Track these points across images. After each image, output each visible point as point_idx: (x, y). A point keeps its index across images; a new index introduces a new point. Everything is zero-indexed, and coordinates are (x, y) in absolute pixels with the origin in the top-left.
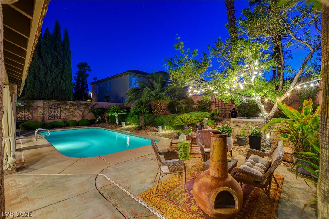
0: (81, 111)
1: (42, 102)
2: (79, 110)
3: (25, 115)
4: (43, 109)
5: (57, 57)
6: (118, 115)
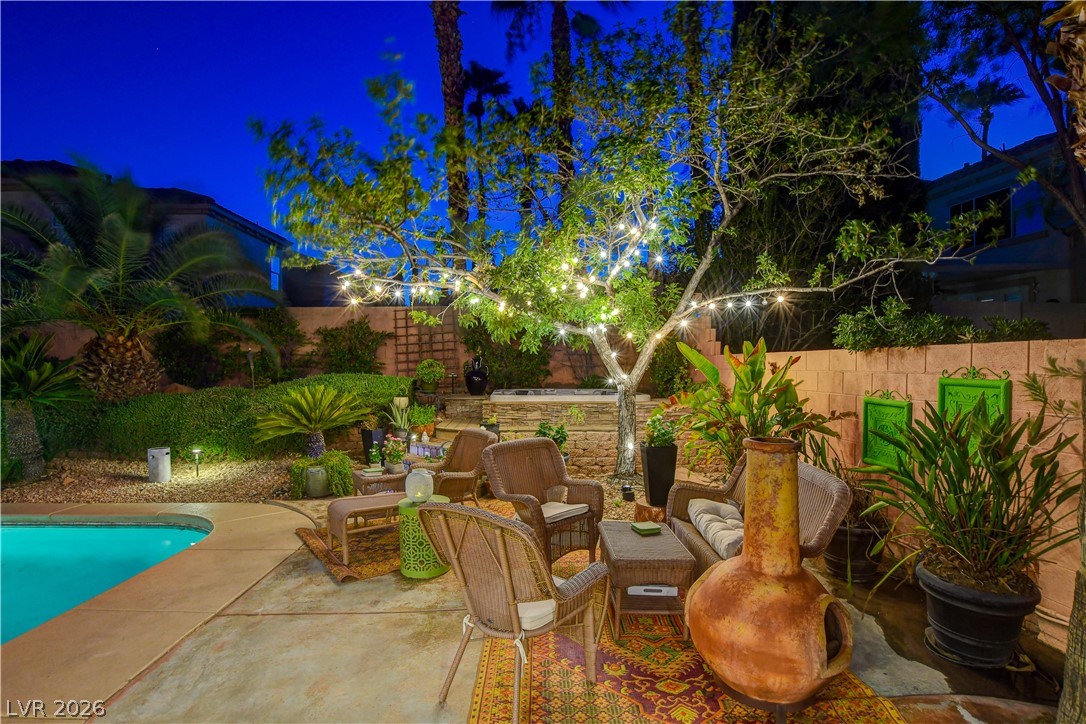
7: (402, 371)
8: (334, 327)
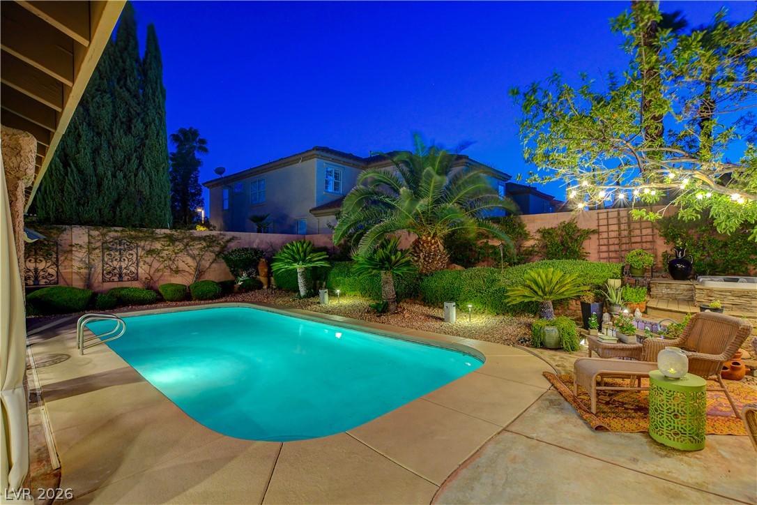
0: (193, 257)
1: (87, 230)
2: (189, 255)
3: (36, 270)
4: (90, 253)
5: (126, 103)
6: (306, 269)
7: (602, 259)
8: (550, 227)
